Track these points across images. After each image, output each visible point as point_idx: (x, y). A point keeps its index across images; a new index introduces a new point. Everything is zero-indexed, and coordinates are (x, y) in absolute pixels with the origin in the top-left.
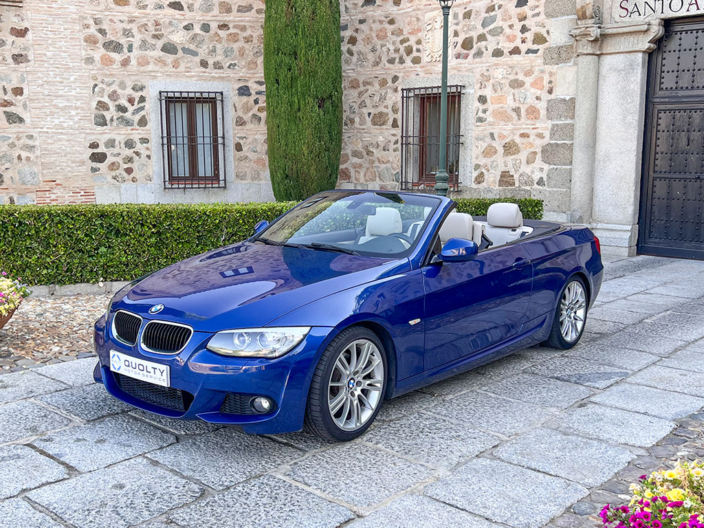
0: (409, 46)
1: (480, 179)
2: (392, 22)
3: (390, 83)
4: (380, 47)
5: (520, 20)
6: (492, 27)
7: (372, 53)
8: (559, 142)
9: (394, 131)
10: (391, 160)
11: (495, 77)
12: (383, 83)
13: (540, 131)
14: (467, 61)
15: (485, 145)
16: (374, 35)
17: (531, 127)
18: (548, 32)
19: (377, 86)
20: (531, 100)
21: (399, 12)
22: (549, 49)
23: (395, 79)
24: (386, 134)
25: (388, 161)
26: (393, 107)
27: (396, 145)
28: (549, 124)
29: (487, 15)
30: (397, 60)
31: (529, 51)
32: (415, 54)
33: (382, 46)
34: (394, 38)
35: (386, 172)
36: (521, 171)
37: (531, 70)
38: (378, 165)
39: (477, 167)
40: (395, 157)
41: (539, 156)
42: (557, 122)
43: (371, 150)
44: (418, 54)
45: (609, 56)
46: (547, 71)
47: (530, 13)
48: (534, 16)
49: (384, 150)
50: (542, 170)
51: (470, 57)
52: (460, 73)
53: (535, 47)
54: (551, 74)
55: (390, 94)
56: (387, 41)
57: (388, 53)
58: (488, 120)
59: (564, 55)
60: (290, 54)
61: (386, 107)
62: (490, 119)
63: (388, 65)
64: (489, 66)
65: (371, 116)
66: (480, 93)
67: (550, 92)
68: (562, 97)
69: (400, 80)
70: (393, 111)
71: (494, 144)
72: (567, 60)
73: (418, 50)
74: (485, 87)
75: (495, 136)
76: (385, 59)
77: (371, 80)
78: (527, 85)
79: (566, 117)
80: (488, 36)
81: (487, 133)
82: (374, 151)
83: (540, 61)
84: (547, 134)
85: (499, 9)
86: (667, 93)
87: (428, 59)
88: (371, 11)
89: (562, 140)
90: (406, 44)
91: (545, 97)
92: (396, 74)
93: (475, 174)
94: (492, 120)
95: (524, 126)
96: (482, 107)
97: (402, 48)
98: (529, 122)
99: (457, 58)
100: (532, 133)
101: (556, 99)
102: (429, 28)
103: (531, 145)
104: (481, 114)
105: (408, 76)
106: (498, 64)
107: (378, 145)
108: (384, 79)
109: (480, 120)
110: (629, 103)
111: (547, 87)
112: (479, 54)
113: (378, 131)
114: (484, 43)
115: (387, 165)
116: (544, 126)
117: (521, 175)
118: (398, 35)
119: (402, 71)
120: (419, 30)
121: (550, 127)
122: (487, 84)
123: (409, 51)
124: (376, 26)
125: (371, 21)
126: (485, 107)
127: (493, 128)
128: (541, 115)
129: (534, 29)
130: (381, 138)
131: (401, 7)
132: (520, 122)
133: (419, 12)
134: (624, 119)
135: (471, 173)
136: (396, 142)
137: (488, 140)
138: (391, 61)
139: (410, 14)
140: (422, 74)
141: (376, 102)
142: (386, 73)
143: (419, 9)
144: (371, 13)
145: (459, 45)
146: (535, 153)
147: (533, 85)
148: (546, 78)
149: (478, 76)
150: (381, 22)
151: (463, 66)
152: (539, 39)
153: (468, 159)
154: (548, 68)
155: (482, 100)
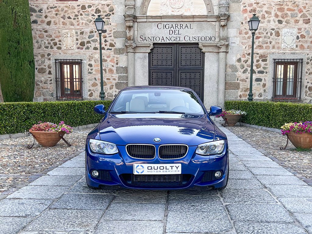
0: (55, 42)
1: (91, 95)
2: (46, 32)
3: (46, 56)
4: (40, 41)
5: (104, 38)
6: (93, 39)
7: (37, 43)
8: (121, 82)
9: (49, 76)
10: (49, 88)
11: (95, 57)
12: (43, 56)
13: (114, 78)
14: (83, 50)
15: (92, 82)
16: (37, 36)
17: (111, 76)
18: (115, 43)
19: (40, 57)
20: (110, 67)
21: (49, 28)
22: (116, 49)
23: (49, 55)
24: (45, 77)
25: (47, 88)
26: (48, 66)
27: (51, 82)
28: (117, 75)
29: (90, 34)
30: (49, 47)
31: (108, 49)
32: (58, 45)
33: (41, 41)
34: (47, 38)
35: (46, 93)
36: (108, 92)
37: (109, 56)
38: (42, 90)
39: (90, 90)
40: (51, 87)
41: (114, 86)
42: (120, 75)
43: (38, 83)
44: (60, 46)
45: (137, 53)
46: (115, 57)
47: (108, 36)
48: (109, 37)
49: (45, 83)
50: (116, 91)
51: (84, 49)
52: (80, 55)
53: (110, 48)
54: (117, 58)
55: (46, 61)
56: (44, 39)
57: (45, 44)
58: (93, 73)
59: (121, 52)
60: (16, 42)
61: (45, 66)
62: (94, 73)
63: (45, 49)
64: (93, 53)
65: (37, 69)
66: (89, 63)
67: (117, 64)
68: (122, 66)
69: (51, 55)
70: (49, 68)
71: (96, 82)
72: (122, 53)
73: (60, 44)
74: (91, 61)
75: (97, 79)
76: (43, 46)
77: (37, 54)
78: (108, 61)
79: (124, 73)
80: (91, 42)
81: (93, 78)
82: (40, 84)
83: (113, 53)
84: (117, 79)
85: (95, 32)
86: (155, 67)
87: (65, 48)
88: (35, 26)
89: (123, 81)
90: (54, 41)
91: (115, 66)
92: (49, 53)
93: (89, 93)
94: (95, 73)
95: (108, 76)
96: (90, 68)
97: (52, 43)
98: (110, 74)
99: (78, 49)
100: (111, 78)
101: (120, 67)
102: (65, 36)
103: (111, 82)
104: (90, 71)
105: (55, 54)
106: (96, 53)
107: (42, 81)
108: (43, 54)
109: (90, 73)
110: (145, 69)
111: (116, 62)
112: (88, 48)
113: (41, 76)
114: (89, 44)
115: (47, 90)
116: (116, 76)
117: (108, 93)
118: (49, 37)
119: (52, 52)
120: (60, 36)
121: (118, 76)
122: (92, 59)
123: (55, 44)
124: (38, 32)
125: (36, 30)
126: (91, 68)
127: (95, 76)
128: (114, 72)
129: (110, 41)
130: (43, 79)
131: (50, 26)
132: (106, 74)
133: (59, 29)
134: (144, 74)
135: (87, 93)
136: (51, 80)
137: (94, 81)
138: (47, 47)
139: (55, 30)
140: (62, 54)
141: (40, 64)
142: (44, 52)
143: (59, 28)
144: (36, 27)
145: (79, 44)
146: (113, 85)
147: (111, 61)
148: (115, 59)
149: (88, 56)
150: (41, 31)
151: (81, 52)
152: (112, 45)
153: (86, 87)
154: (116, 56)
155: (90, 65)
